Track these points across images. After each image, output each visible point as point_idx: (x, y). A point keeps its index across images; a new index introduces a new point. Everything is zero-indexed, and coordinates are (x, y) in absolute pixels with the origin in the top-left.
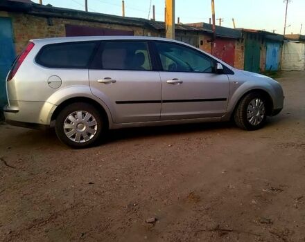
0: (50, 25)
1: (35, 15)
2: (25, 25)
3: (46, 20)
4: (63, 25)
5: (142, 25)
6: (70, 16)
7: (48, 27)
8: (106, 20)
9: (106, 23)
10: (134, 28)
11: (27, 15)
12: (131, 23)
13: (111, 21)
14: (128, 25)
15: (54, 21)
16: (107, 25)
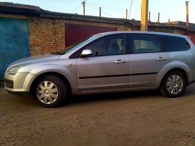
0: (54, 24)
1: (44, 17)
2: (37, 24)
3: (51, 21)
4: (63, 24)
5: (124, 23)
6: (68, 18)
7: (53, 25)
8: (94, 20)
9: (95, 22)
10: (118, 26)
11: (38, 18)
12: (114, 22)
13: (98, 21)
14: (113, 24)
15: (57, 21)
16: (97, 23)
